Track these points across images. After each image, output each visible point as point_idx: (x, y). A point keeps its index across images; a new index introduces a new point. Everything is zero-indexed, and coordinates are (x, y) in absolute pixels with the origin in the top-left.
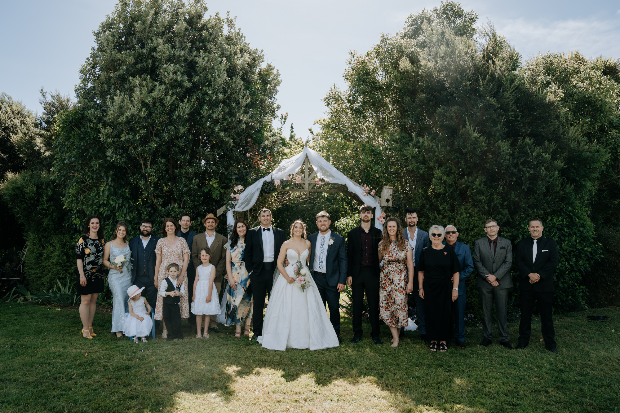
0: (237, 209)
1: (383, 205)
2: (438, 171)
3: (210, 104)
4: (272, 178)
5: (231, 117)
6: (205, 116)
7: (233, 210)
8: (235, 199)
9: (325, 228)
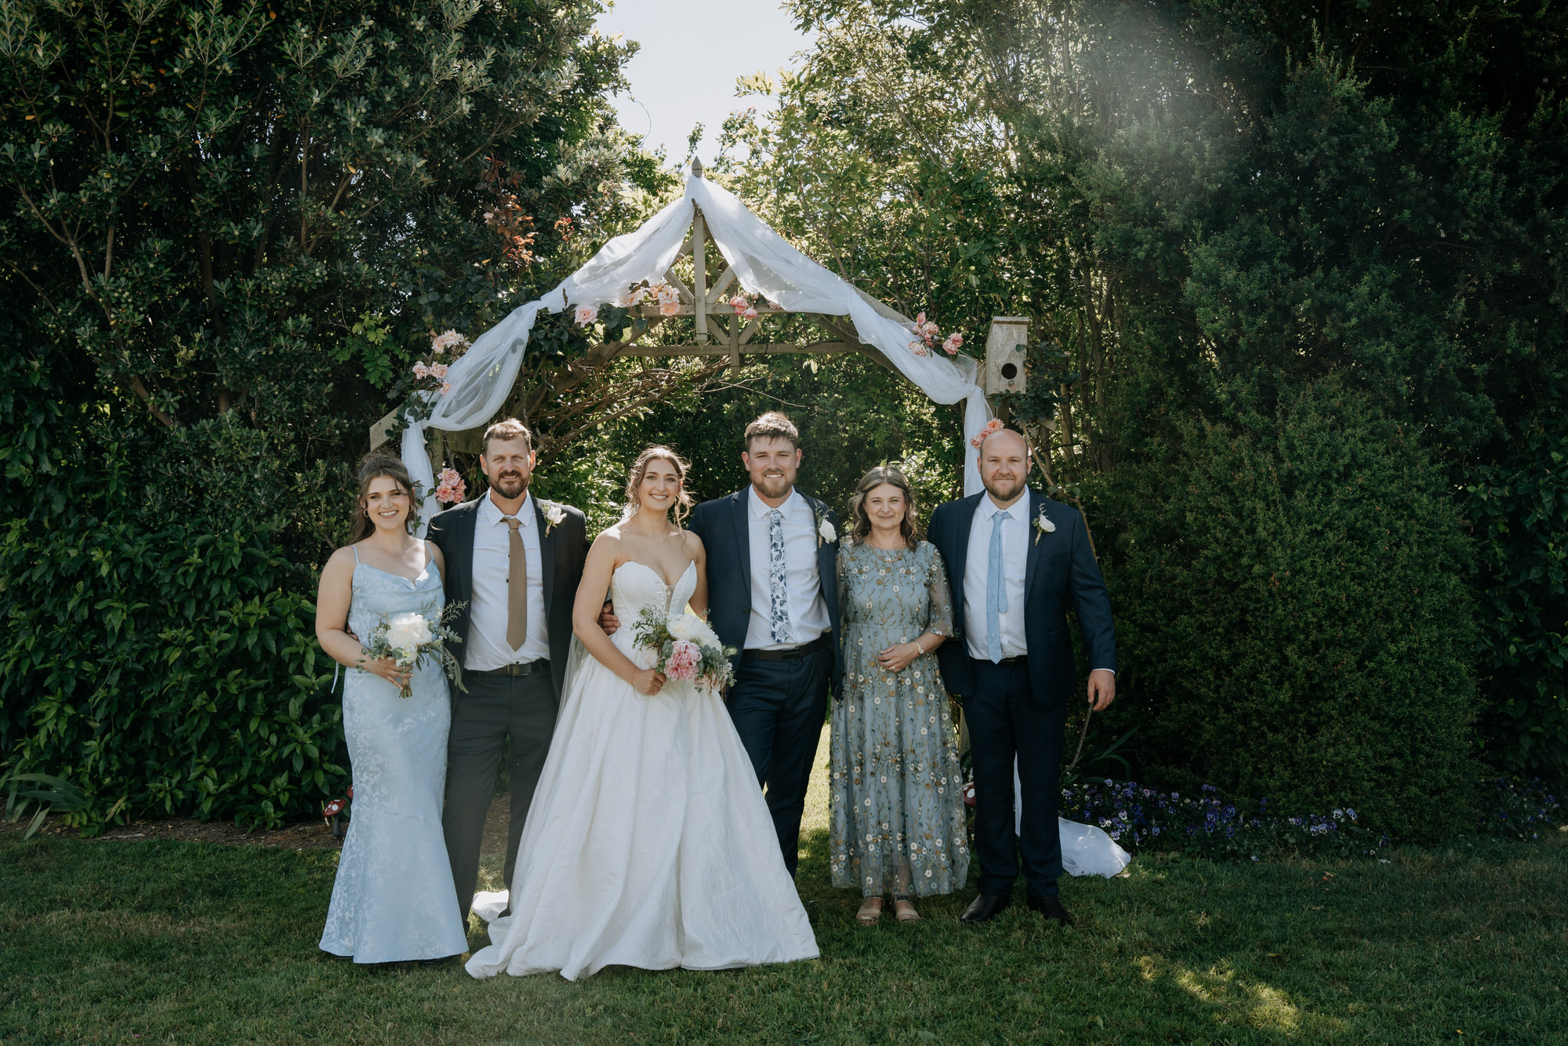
0: (437, 421)
1: (991, 391)
2: (1202, 250)
3: (318, 19)
4: (566, 298)
5: (412, 72)
6: (302, 65)
7: (426, 423)
8: (431, 383)
9: (782, 482)
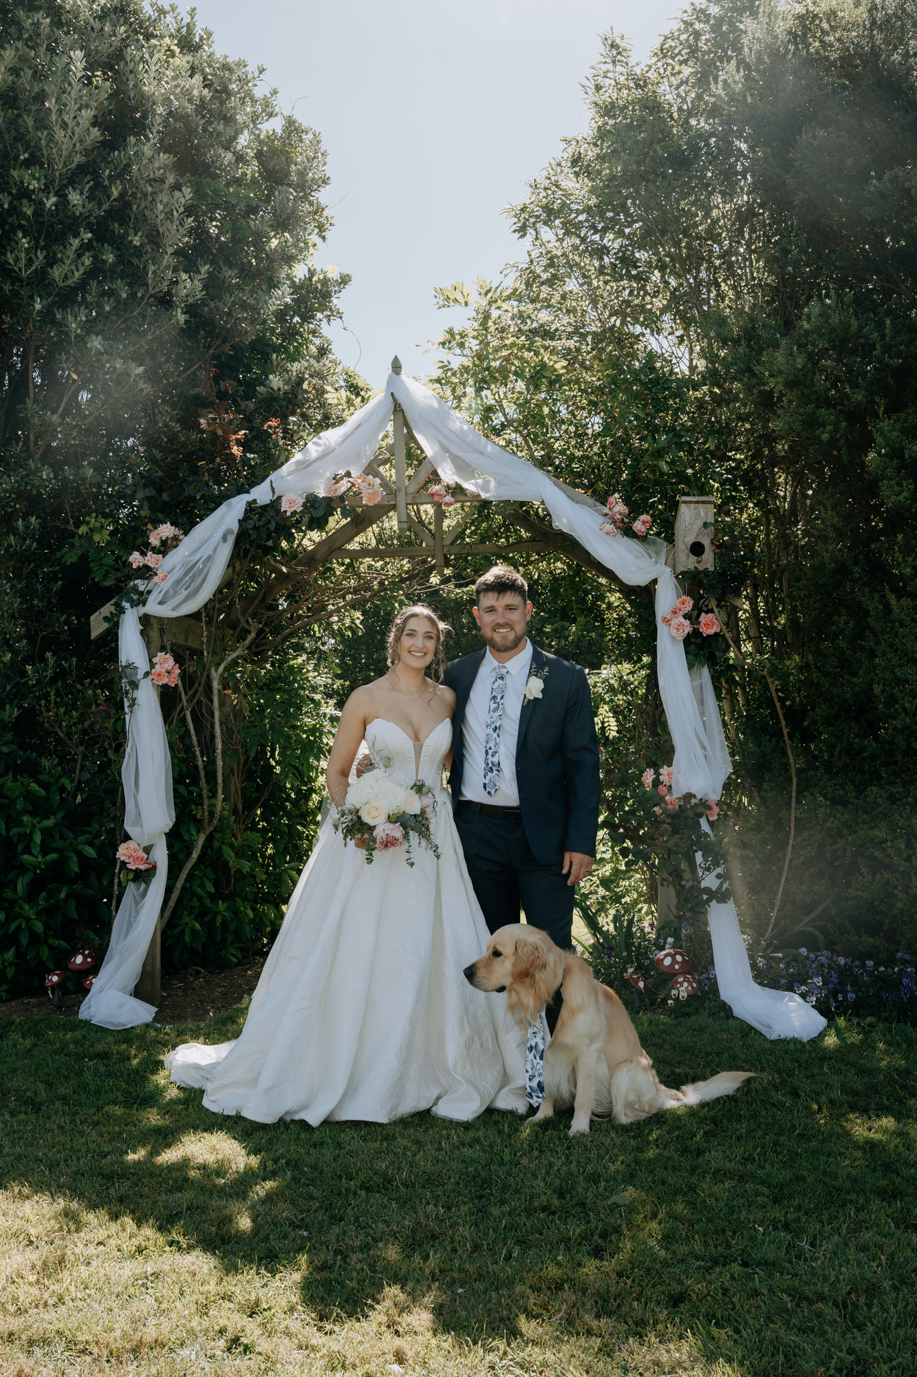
0: (152, 607)
1: (680, 569)
3: (40, 233)
4: (273, 489)
5: (130, 285)
6: (24, 275)
7: (142, 610)
8: (146, 572)
9: (511, 636)
